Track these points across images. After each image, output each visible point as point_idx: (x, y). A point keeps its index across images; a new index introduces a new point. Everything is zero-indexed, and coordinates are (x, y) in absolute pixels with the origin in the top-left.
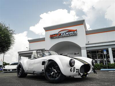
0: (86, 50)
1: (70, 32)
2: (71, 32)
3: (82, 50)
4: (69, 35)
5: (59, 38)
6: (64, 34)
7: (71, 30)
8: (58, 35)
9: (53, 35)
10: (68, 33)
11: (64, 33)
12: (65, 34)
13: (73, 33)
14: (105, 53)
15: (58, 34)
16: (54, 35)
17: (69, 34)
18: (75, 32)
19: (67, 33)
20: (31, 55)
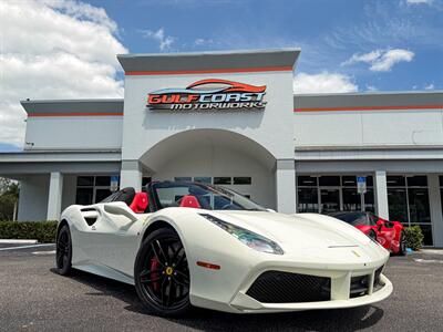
0: (294, 171)
1: (238, 95)
2: (243, 96)
3: (278, 171)
4: (231, 105)
5: (187, 110)
6: (213, 99)
8: (184, 100)
9: (161, 96)
10: (229, 95)
11: (214, 96)
12: (217, 98)
13: (249, 98)
14: (362, 187)
15: (187, 95)
16: (169, 95)
17: (231, 101)
18: (260, 95)
19: (224, 95)
20: (50, 174)
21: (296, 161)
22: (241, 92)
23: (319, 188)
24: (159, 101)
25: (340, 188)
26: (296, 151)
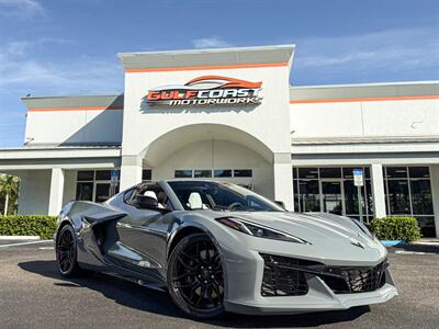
0: (291, 165)
3: (275, 165)
4: (228, 101)
5: (186, 106)
7: (239, 82)
10: (226, 91)
12: (215, 93)
13: (246, 94)
14: (358, 180)
16: (168, 91)
17: (229, 96)
18: (256, 90)
19: (221, 91)
21: (293, 155)
22: (238, 88)
24: (158, 97)
26: (293, 145)
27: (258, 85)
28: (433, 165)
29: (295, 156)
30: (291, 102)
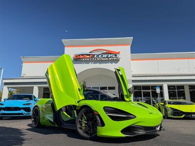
0: (131, 85)
2: (112, 55)
5: (90, 61)
6: (100, 56)
7: (111, 51)
8: (88, 57)
9: (79, 55)
10: (106, 55)
14: (158, 91)
16: (82, 55)
17: (107, 57)
18: (118, 55)
19: (104, 55)
20: (33, 87)
21: (132, 81)
22: (111, 54)
23: (142, 91)
24: (78, 57)
25: (150, 91)
26: (133, 77)
27: (119, 53)
28: (185, 85)
29: (133, 81)
30: (132, 60)
